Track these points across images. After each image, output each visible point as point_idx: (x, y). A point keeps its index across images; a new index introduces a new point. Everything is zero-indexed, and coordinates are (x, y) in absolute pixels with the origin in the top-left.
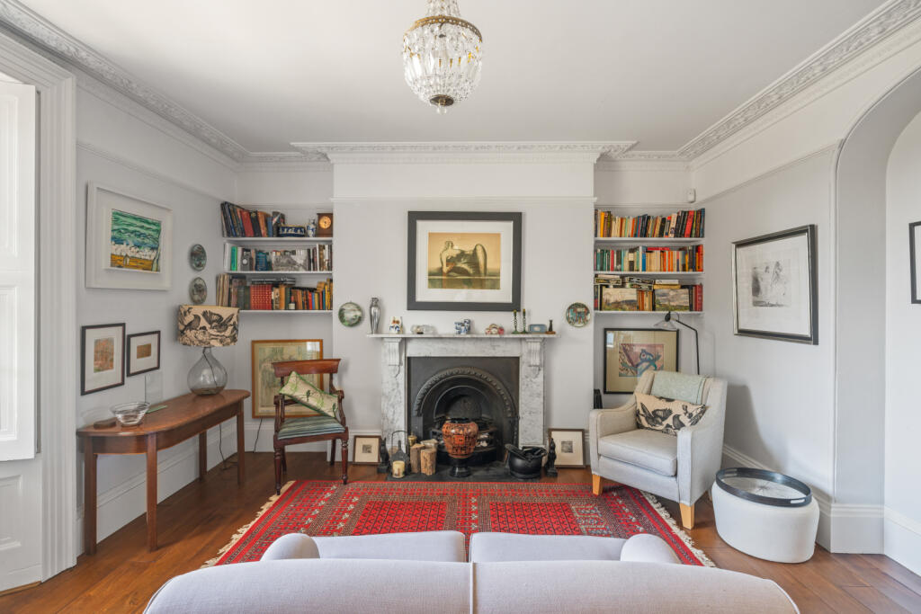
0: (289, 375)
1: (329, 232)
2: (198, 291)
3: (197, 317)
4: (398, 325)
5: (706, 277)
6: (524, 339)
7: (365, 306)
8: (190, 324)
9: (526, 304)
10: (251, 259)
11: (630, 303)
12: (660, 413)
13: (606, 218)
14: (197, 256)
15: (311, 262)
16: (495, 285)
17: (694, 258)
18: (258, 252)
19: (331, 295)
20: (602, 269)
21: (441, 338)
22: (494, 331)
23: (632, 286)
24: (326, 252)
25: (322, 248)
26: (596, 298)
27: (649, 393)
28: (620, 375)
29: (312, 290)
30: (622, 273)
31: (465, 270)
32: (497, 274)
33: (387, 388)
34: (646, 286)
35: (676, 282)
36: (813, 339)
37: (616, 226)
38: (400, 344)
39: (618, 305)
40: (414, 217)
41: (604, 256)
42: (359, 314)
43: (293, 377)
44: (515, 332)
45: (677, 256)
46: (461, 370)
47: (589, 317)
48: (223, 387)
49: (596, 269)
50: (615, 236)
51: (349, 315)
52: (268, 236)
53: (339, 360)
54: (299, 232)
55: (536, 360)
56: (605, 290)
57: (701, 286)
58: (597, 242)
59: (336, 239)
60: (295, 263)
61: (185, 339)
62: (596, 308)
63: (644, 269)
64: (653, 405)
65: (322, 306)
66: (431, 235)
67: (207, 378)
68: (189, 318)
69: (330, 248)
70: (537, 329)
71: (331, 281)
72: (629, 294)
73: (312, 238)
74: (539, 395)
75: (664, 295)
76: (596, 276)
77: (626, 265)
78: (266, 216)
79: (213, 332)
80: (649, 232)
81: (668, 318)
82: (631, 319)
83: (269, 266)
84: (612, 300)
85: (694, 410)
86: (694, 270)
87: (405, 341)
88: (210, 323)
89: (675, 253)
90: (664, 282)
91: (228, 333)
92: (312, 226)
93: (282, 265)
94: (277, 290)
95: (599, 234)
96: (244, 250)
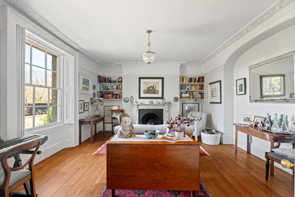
0: (113, 113)
1: (121, 82)
2: (94, 94)
3: (96, 100)
4: (137, 102)
5: (204, 91)
6: (164, 105)
7: (129, 98)
8: (95, 101)
9: (165, 97)
10: (104, 88)
11: (188, 97)
12: (193, 120)
13: (182, 79)
14: (94, 87)
15: (117, 88)
16: (158, 93)
17: (202, 87)
18: (105, 86)
19: (122, 96)
20: (181, 90)
21: (146, 105)
22: (158, 103)
23: (188, 93)
24: (121, 86)
25: (120, 85)
26: (180, 96)
27: (191, 116)
28: (186, 113)
29: (117, 95)
30: (186, 90)
31: (151, 90)
32: (158, 91)
33: (134, 116)
34: (191, 93)
35: (198, 92)
36: (221, 103)
37: (185, 80)
38: (137, 106)
39: (185, 98)
40: (140, 78)
41: (182, 87)
42: (128, 100)
43: (114, 113)
44: (162, 103)
45: (198, 87)
46: (150, 112)
47: (178, 100)
48: (100, 115)
49: (180, 90)
50: (184, 82)
51: (126, 100)
52: (108, 83)
53: (124, 110)
54: (115, 82)
55: (167, 110)
56: (182, 94)
57: (204, 93)
58: (180, 84)
59: (123, 83)
60: (114, 89)
61: (94, 104)
62: (180, 98)
63: (191, 90)
64: (191, 118)
65: (120, 98)
66: (144, 82)
67: (97, 113)
68: (94, 100)
69: (121, 85)
70: (167, 103)
71: (122, 92)
72: (188, 95)
73: (117, 83)
74: (167, 117)
75: (195, 95)
76: (180, 91)
77: (187, 89)
78: (107, 78)
79: (99, 103)
80: (192, 81)
81: (196, 100)
82: (188, 101)
83: (108, 89)
84: (184, 96)
85: (199, 119)
86: (202, 89)
87: (138, 105)
88: (99, 101)
89: (198, 86)
90: (195, 92)
91: (102, 103)
92: (117, 81)
93: (111, 89)
94: (110, 95)
95: (181, 82)
96: (102, 86)
